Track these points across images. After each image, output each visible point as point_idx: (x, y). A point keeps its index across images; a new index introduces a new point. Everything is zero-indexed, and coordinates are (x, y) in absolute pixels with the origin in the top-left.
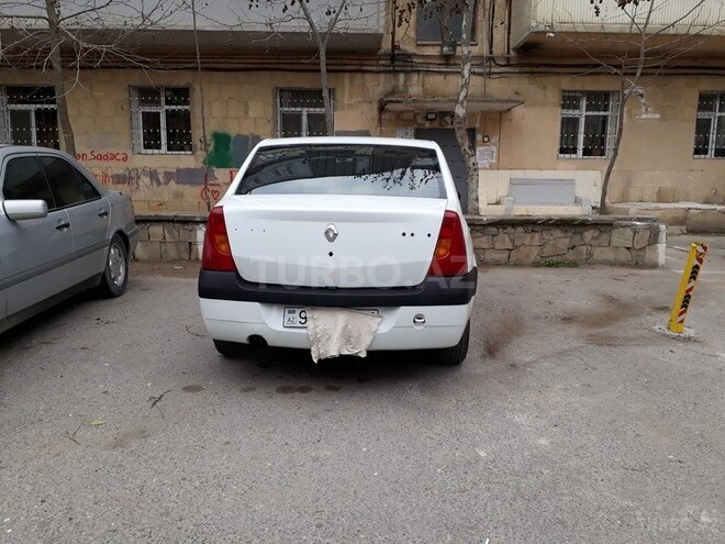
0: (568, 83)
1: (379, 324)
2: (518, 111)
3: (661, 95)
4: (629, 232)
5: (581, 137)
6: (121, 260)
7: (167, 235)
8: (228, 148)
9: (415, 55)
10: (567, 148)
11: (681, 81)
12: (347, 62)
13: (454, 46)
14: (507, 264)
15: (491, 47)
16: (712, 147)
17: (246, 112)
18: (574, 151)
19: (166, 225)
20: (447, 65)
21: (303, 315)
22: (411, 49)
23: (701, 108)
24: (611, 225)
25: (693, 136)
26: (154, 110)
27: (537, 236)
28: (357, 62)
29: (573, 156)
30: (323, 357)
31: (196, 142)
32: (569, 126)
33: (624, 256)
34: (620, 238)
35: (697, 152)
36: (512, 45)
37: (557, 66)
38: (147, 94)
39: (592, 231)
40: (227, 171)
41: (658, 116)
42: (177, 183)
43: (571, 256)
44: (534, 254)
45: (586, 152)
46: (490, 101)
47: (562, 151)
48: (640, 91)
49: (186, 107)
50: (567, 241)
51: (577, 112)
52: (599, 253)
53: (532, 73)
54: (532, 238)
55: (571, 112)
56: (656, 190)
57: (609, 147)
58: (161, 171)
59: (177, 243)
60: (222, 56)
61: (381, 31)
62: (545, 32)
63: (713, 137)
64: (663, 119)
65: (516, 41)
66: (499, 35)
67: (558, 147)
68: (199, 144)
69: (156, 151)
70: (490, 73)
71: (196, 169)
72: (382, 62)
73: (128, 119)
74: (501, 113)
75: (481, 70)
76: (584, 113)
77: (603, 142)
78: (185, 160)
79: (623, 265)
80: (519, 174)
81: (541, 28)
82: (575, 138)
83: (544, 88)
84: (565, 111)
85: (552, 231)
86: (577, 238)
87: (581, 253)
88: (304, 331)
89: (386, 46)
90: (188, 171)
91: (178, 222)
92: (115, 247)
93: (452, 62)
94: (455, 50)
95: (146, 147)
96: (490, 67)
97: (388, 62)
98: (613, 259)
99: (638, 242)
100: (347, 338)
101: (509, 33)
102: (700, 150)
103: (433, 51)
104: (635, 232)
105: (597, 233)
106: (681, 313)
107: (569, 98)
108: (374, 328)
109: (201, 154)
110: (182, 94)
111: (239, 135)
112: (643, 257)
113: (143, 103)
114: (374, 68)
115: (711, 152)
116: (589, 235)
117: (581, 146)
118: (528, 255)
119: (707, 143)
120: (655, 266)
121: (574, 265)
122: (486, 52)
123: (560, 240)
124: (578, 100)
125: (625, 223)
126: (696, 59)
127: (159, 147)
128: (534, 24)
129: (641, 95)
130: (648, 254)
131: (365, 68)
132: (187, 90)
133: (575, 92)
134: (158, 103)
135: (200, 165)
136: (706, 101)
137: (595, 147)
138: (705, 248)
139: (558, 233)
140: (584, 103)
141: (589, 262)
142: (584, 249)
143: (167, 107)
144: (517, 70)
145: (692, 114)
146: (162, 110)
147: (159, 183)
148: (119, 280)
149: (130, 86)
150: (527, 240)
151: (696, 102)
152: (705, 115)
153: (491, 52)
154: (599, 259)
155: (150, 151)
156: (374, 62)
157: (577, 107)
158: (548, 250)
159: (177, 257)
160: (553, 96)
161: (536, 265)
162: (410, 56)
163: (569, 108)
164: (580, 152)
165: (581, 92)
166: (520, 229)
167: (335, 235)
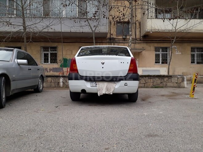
0: (156, 45)
1: (116, 85)
2: (144, 52)
3: (181, 48)
4: (176, 78)
5: (161, 59)
6: (42, 83)
7: (52, 80)
8: (67, 62)
9: (116, 38)
10: (157, 62)
11: (186, 44)
12: (98, 40)
13: (126, 36)
14: (144, 87)
15: (136, 36)
16: (196, 61)
17: (72, 53)
18: (159, 63)
19: (52, 78)
20: (124, 41)
21: (96, 84)
22: (115, 37)
23: (192, 51)
24: (171, 76)
25: (191, 58)
26: (47, 52)
27: (152, 80)
28: (101, 40)
29: (159, 64)
30: (101, 95)
31: (58, 61)
32: (157, 56)
33: (176, 85)
34: (174, 80)
35: (192, 63)
36: (141, 35)
37: (153, 41)
38: (46, 49)
39: (166, 78)
40: (66, 68)
41: (181, 53)
42: (53, 71)
43: (161, 85)
44: (151, 85)
45: (162, 63)
46: (136, 49)
47: (156, 63)
48: (176, 47)
49: (56, 52)
50: (160, 81)
51: (159, 52)
52: (169, 84)
53: (147, 42)
54: (150, 80)
55: (157, 52)
56: (182, 73)
57: (168, 61)
58: (48, 68)
59: (55, 83)
60: (66, 39)
61: (107, 32)
62: (150, 32)
63: (196, 58)
64: (182, 54)
65: (142, 35)
66: (138, 33)
67: (155, 61)
68: (59, 62)
69: (47, 63)
70: (136, 43)
71: (58, 68)
72: (107, 40)
73: (40, 55)
74: (139, 53)
75: (133, 42)
76: (161, 53)
77: (166, 60)
78: (55, 66)
79: (175, 87)
80: (144, 69)
81: (149, 31)
82: (159, 59)
83: (150, 46)
84: (156, 52)
85: (156, 78)
86: (162, 80)
87: (164, 84)
88: (96, 88)
89: (108, 36)
90: (56, 68)
91: (56, 77)
92: (40, 79)
93: (126, 40)
94: (126, 37)
95: (45, 62)
96: (136, 41)
97: (109, 40)
98: (173, 86)
99: (179, 81)
100: (107, 89)
101: (140, 33)
102: (193, 62)
103: (121, 37)
104: (178, 78)
105: (168, 79)
106: (193, 92)
107: (157, 49)
108: (114, 87)
109: (59, 64)
110: (55, 48)
111: (70, 59)
112: (181, 85)
113: (44, 51)
114: (106, 42)
115: (196, 63)
116: (166, 79)
117: (161, 61)
118: (150, 85)
119: (194, 60)
120: (184, 87)
121: (162, 87)
122: (134, 37)
123: (158, 81)
124: (159, 49)
125: (175, 76)
126: (189, 39)
127: (48, 62)
128: (147, 30)
129: (176, 48)
130: (182, 84)
131: (103, 42)
132: (56, 47)
133: (158, 47)
134: (48, 51)
135: (59, 67)
136: (193, 50)
137: (165, 61)
138: (197, 74)
139: (157, 79)
140: (161, 50)
141: (166, 87)
142: (164, 83)
143: (51, 52)
144: (143, 42)
145: (189, 53)
146: (49, 53)
147: (48, 72)
148: (41, 88)
149: (41, 46)
150: (149, 81)
151: (190, 50)
152: (193, 53)
153: (136, 37)
154: (169, 86)
155: (45, 63)
156: (105, 40)
157: (159, 51)
158: (155, 83)
159: (54, 86)
160: (153, 48)
161: (152, 87)
162: (115, 39)
163: (157, 51)
164: (161, 63)
165: (160, 47)
166: (147, 78)
167: (104, 63)
